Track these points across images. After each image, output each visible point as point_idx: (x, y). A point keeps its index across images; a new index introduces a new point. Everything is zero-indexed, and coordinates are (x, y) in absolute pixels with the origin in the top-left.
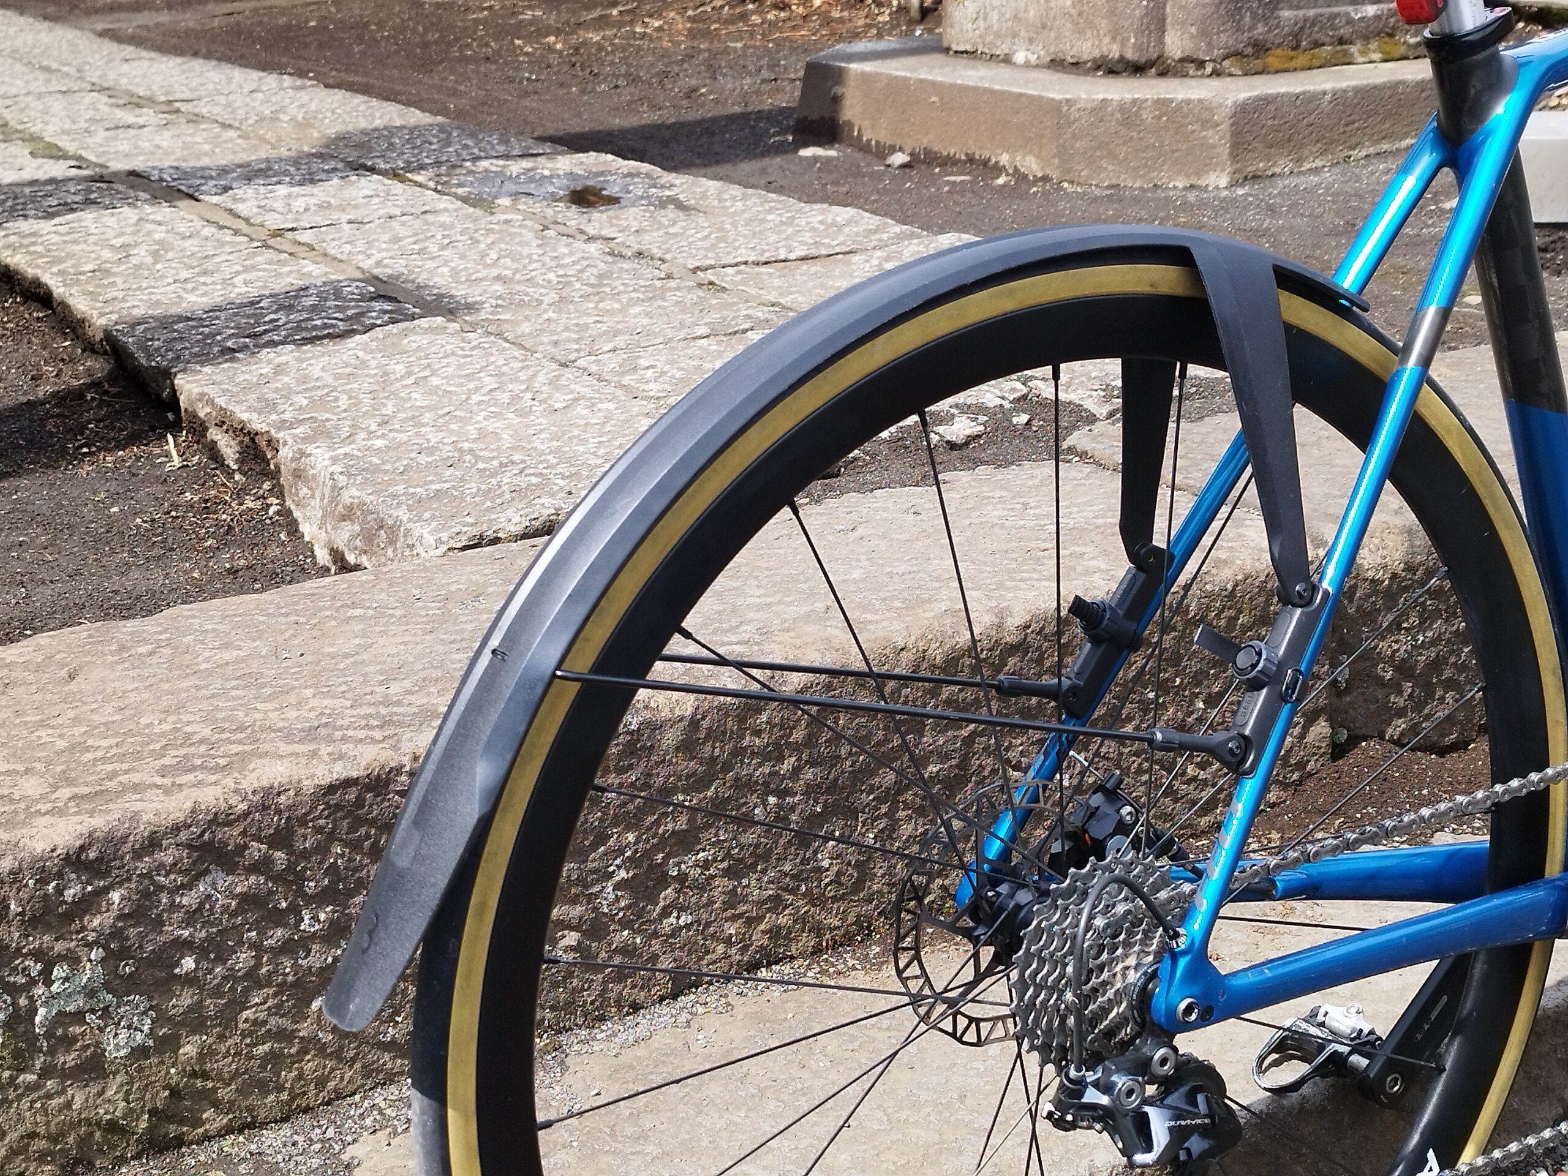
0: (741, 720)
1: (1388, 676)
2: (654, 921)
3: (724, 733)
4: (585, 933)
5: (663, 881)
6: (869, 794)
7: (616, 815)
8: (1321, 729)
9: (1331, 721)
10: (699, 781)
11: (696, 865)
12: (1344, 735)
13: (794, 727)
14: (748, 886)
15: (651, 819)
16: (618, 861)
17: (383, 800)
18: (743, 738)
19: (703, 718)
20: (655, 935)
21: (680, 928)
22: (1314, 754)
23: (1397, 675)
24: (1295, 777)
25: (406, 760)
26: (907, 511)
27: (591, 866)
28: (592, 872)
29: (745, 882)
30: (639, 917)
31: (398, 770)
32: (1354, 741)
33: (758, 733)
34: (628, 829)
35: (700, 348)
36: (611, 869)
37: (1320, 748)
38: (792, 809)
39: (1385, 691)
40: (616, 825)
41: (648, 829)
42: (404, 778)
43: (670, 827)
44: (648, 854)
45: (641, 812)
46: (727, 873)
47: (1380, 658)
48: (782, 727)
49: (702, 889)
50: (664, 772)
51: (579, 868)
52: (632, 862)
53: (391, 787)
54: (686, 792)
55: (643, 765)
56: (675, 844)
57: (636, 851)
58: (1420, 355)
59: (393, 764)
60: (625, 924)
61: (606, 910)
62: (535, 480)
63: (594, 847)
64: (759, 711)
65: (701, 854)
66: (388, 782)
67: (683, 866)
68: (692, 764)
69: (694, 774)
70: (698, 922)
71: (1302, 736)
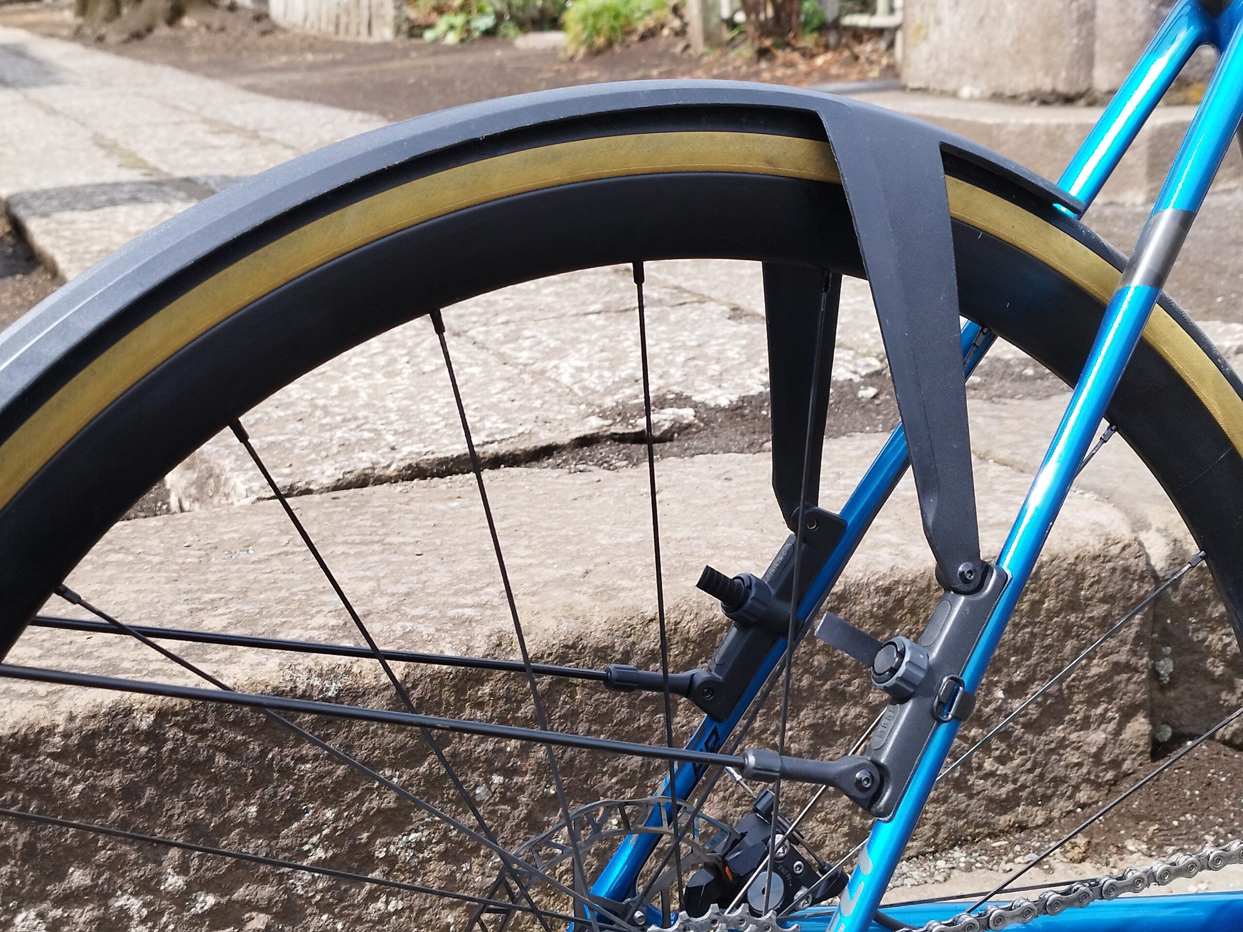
0: (459, 690)
1: (1219, 670)
2: (358, 906)
3: (439, 704)
4: (276, 916)
5: (370, 862)
6: (611, 776)
7: (311, 789)
8: (1139, 725)
9: (1152, 717)
10: (411, 755)
11: (408, 846)
12: (1167, 733)
13: (523, 701)
14: (469, 871)
15: (351, 795)
16: (315, 839)
17: (32, 762)
18: (462, 709)
19: (414, 686)
20: (359, 920)
21: (390, 915)
22: (1132, 753)
23: (1229, 671)
24: (1110, 775)
25: (60, 720)
26: (718, 477)
27: (283, 843)
28: (284, 850)
29: (465, 867)
30: (341, 900)
31: (50, 731)
32: (1178, 739)
33: (479, 705)
34: (326, 804)
35: (589, 322)
36: (306, 848)
37: (1137, 746)
38: (521, 789)
39: (1217, 687)
40: (312, 799)
41: (349, 806)
42: (57, 739)
43: (375, 804)
44: (349, 833)
45: (341, 785)
46: (443, 856)
47: (1208, 652)
48: (508, 700)
49: (415, 873)
50: (369, 744)
51: (268, 845)
52: (329, 841)
53: (42, 748)
54: (394, 766)
55: (342, 735)
56: (384, 823)
57: (335, 829)
58: (1149, 271)
59: (44, 724)
60: (324, 907)
61: (301, 892)
62: (367, 435)
63: (287, 822)
64: (481, 682)
65: (413, 836)
66: (37, 742)
67: (392, 848)
68: (401, 737)
69: (403, 747)
70: (410, 908)
71: (1118, 732)
